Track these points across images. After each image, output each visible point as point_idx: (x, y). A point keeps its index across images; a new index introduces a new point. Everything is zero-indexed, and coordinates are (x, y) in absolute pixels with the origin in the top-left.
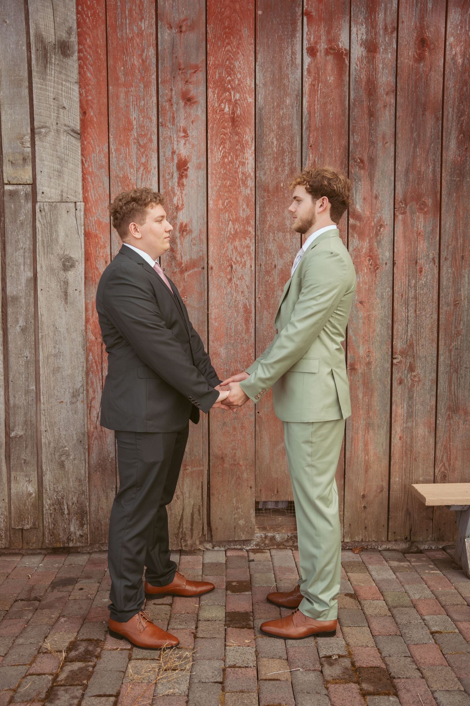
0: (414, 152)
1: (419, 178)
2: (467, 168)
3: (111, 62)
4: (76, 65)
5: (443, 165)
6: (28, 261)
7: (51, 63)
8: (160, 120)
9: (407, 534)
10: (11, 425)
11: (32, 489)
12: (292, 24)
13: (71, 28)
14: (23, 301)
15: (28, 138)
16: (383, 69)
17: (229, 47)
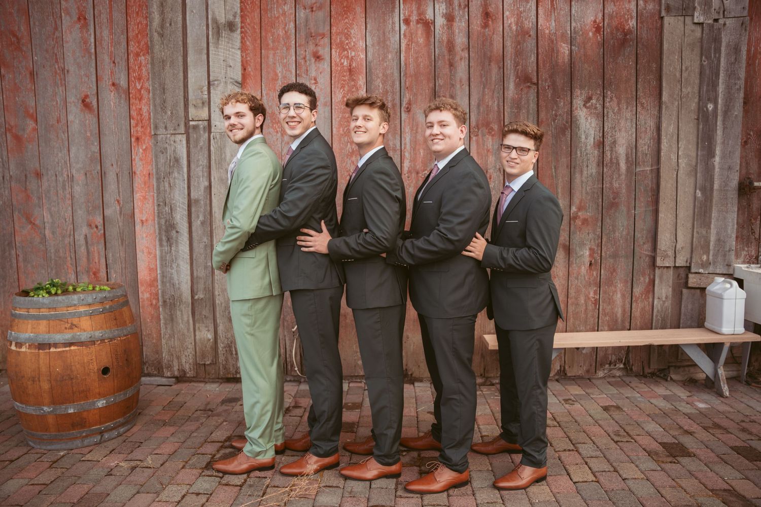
0: (484, 91)
1: (487, 110)
2: (523, 103)
3: (263, 34)
4: (239, 37)
5: (505, 101)
6: (206, 174)
7: (222, 37)
8: (298, 72)
9: (482, 371)
10: (195, 290)
11: (210, 336)
12: (392, 3)
13: (236, 13)
14: (202, 202)
15: (206, 88)
16: (459, 33)
17: (346, 20)
